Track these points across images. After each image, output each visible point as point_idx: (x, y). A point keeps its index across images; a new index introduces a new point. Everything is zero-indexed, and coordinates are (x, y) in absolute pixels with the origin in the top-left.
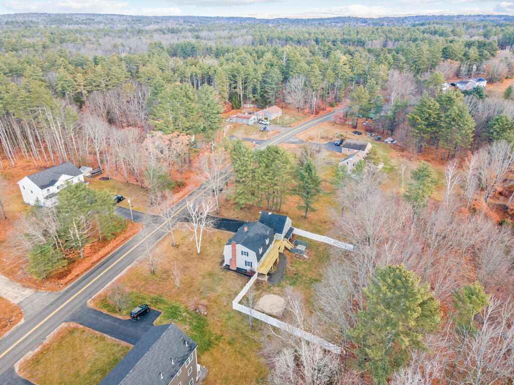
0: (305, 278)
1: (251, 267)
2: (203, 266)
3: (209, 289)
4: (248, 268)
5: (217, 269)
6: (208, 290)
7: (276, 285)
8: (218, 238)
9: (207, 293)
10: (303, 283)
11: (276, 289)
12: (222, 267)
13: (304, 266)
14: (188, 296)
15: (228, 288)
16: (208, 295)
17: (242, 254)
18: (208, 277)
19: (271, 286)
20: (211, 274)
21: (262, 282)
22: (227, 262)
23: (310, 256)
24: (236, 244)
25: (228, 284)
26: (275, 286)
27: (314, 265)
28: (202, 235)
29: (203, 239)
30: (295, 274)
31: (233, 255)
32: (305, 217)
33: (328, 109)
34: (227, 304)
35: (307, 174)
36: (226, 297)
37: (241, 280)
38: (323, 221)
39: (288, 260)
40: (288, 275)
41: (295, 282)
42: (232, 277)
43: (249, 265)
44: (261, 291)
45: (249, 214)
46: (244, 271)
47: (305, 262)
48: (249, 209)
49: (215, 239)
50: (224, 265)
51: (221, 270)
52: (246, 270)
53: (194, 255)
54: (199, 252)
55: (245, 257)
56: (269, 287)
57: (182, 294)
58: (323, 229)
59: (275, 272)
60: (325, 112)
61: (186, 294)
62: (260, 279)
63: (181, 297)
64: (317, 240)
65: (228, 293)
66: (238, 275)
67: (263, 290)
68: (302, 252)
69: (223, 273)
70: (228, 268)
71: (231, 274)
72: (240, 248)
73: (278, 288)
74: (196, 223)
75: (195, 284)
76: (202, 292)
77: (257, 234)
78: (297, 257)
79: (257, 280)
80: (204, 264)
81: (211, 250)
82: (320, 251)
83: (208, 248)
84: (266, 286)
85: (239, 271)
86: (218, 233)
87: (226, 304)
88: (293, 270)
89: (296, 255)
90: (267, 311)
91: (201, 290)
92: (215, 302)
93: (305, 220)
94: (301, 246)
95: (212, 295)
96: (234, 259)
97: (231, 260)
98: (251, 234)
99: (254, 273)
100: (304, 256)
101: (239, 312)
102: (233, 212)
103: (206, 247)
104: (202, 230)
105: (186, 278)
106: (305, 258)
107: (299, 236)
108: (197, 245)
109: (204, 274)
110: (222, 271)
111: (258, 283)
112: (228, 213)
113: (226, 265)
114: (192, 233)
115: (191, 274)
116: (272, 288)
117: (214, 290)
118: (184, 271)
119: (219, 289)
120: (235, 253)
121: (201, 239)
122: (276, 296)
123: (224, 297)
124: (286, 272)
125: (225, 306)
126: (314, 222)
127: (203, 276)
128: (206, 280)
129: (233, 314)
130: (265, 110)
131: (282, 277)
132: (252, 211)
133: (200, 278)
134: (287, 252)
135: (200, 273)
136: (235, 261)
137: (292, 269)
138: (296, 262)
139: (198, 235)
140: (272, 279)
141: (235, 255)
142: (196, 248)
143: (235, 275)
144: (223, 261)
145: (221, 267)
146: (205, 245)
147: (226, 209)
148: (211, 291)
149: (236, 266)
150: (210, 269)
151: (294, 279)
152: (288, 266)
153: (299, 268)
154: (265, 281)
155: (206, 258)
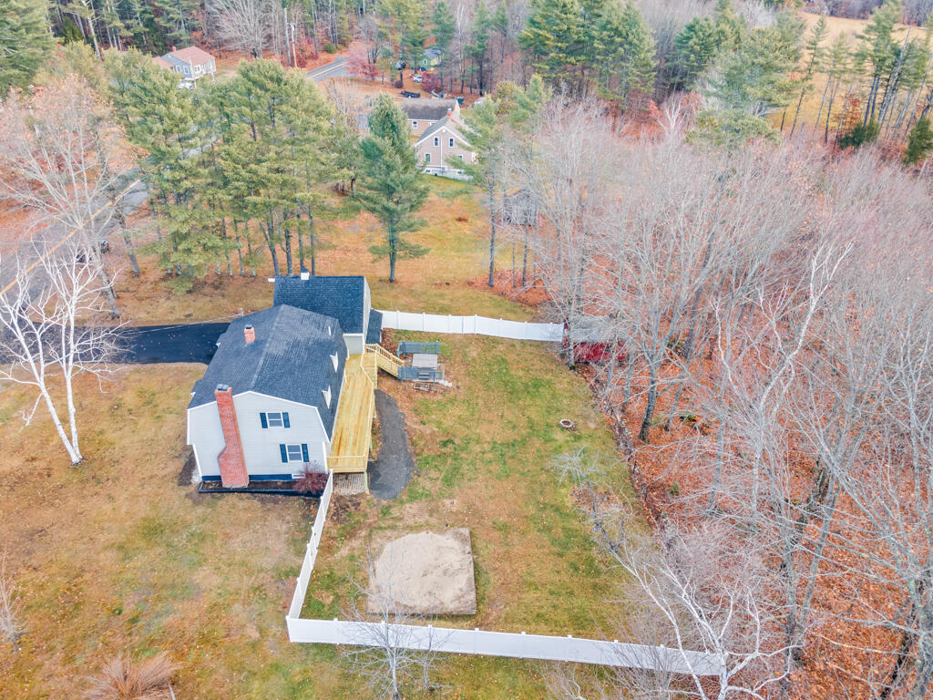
0: (477, 448)
1: (306, 459)
2: (107, 507)
3: (164, 593)
4: (294, 468)
5: (175, 502)
6: (159, 599)
7: (404, 498)
8: (141, 393)
9: (158, 615)
10: (479, 464)
11: (411, 509)
12: (192, 489)
13: (458, 411)
14: (69, 659)
15: (243, 563)
16: (165, 621)
17: (264, 425)
18: (142, 544)
19: (389, 507)
20: (152, 531)
21: (355, 501)
22: (206, 466)
23: (455, 379)
24: (235, 391)
25: (236, 544)
26: (402, 503)
27: (481, 402)
28: (75, 395)
29: (79, 407)
30: (445, 444)
31: (227, 438)
32: (391, 281)
33: (323, 56)
34: (261, 630)
35: (388, 141)
36: (246, 603)
37: (281, 517)
38: (438, 282)
39: (404, 406)
40: (426, 453)
41: (456, 469)
42: (244, 516)
43: (294, 457)
44: (363, 533)
45: (224, 301)
46: (280, 482)
47: (452, 401)
48: (216, 288)
49: (130, 399)
50: (197, 479)
51: (189, 502)
52: (289, 476)
53: (59, 477)
54: (75, 458)
55: (278, 435)
56: (385, 512)
57: (39, 659)
58: (452, 300)
59: (382, 453)
60: (317, 62)
61: (59, 655)
62: (345, 491)
63: (38, 678)
64: (451, 332)
65: (248, 582)
66: (262, 501)
67: (372, 529)
68: (430, 372)
69: (200, 510)
70: (214, 486)
71: (234, 506)
72: (250, 403)
73: (415, 506)
74: (34, 350)
75: (92, 592)
76: (134, 621)
77: (296, 344)
78: (423, 392)
79: (337, 499)
80: (111, 498)
81: (125, 440)
82: (474, 360)
83: (110, 436)
84: (375, 511)
85: (261, 486)
86: (137, 376)
87: (256, 635)
88: (433, 434)
89: (418, 385)
90: (422, 604)
91: (128, 611)
92: (205, 639)
93: (393, 287)
94: (421, 356)
95: (182, 615)
96: (233, 451)
97: (222, 456)
98: (276, 348)
99: (322, 477)
100: (441, 382)
101: (320, 647)
102: (168, 304)
103: (102, 432)
104: (68, 377)
105: (40, 577)
106: (446, 390)
107: (398, 332)
108: (64, 437)
109: (122, 538)
110: (196, 503)
111: (341, 508)
112: (150, 309)
113: (205, 478)
114: (29, 395)
115: (65, 556)
116: (395, 512)
117: (186, 591)
118: (29, 553)
119: (205, 577)
120: (236, 427)
121: (72, 409)
122: (423, 534)
123: (237, 607)
124: (413, 444)
125: (254, 646)
126: (418, 288)
127: (121, 548)
128: (139, 560)
129: (297, 669)
130: (169, 55)
131: (410, 464)
132: (230, 290)
133: (108, 559)
134: (389, 383)
135: (102, 538)
136: (241, 454)
137: (428, 432)
138: (427, 407)
139: (59, 397)
140: (379, 481)
141: (238, 436)
142: (62, 446)
143: (254, 502)
144: (190, 465)
145: (183, 491)
146: (97, 429)
147: (140, 299)
148: (175, 598)
149: (244, 470)
150: (143, 510)
151: (449, 460)
152: (412, 422)
153: (447, 423)
154: (362, 495)
155: (113, 474)
